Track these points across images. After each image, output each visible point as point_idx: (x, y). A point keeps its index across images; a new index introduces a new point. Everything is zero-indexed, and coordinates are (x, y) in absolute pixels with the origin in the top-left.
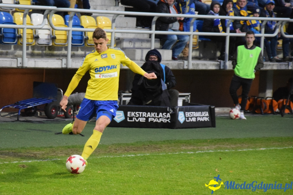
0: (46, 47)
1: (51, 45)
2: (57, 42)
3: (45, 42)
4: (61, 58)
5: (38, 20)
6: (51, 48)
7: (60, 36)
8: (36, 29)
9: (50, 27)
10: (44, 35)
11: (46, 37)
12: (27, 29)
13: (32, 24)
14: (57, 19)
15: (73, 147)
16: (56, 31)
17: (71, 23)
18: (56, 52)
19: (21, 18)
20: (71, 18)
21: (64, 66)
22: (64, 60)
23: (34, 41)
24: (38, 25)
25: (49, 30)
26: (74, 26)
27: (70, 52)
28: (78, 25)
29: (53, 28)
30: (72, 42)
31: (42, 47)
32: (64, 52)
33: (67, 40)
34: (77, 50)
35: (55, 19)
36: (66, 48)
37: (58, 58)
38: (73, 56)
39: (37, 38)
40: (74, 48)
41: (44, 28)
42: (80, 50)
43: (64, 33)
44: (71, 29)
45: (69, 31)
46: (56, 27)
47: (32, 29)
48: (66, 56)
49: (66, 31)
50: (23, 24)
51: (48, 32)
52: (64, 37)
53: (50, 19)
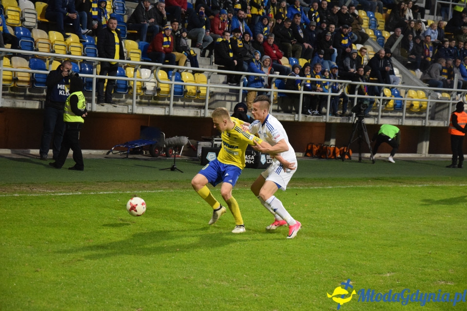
0: (152, 97)
1: (156, 95)
2: (161, 94)
3: (151, 93)
4: (165, 107)
5: (146, 74)
6: (156, 98)
7: (164, 88)
8: (144, 81)
9: (156, 81)
10: (150, 86)
11: (152, 88)
12: (137, 81)
13: (141, 78)
14: (162, 74)
15: (175, 181)
16: (161, 84)
17: (174, 77)
18: (160, 102)
19: (132, 72)
20: (173, 74)
21: (167, 114)
22: (167, 109)
23: (142, 91)
24: (145, 79)
25: (155, 83)
26: (176, 80)
27: (172, 102)
28: (179, 79)
29: (158, 82)
30: (174, 94)
31: (148, 97)
32: (167, 102)
33: (169, 92)
34: (178, 101)
35: (160, 74)
36: (169, 99)
37: (162, 107)
38: (175, 105)
39: (144, 89)
40: (176, 99)
41: (151, 81)
42: (180, 100)
43: (167, 85)
44: (173, 82)
45: (171, 84)
46: (161, 81)
47: (141, 82)
48: (168, 105)
49: (169, 84)
50: (134, 77)
51: (154, 85)
52: (167, 90)
53: (157, 74)
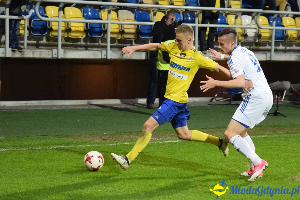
0: (253, 43)
1: (257, 41)
2: (262, 40)
3: (252, 40)
4: (266, 52)
5: (247, 20)
6: (257, 44)
7: (265, 34)
8: (245, 28)
9: (257, 27)
10: (251, 33)
11: (253, 35)
12: (238, 28)
13: (241, 25)
14: (262, 20)
15: (279, 126)
16: (261, 30)
17: (274, 23)
18: (261, 48)
19: (233, 20)
20: (274, 20)
21: (268, 59)
22: (269, 54)
23: (243, 38)
24: (246, 25)
25: (256, 29)
26: (277, 25)
27: (273, 47)
28: (280, 24)
29: (259, 28)
30: (275, 39)
31: (250, 43)
32: (268, 47)
33: (270, 38)
34: (279, 46)
35: (261, 20)
36: (270, 44)
37: (263, 52)
38: (276, 50)
39: (245, 36)
40: (277, 44)
41: (252, 27)
42: (281, 45)
43: (268, 31)
44: (274, 28)
45: (272, 30)
46: (261, 27)
47: (242, 28)
48: (269, 51)
49: (270, 29)
50: (235, 24)
51: (255, 31)
52: (268, 35)
53: (257, 20)
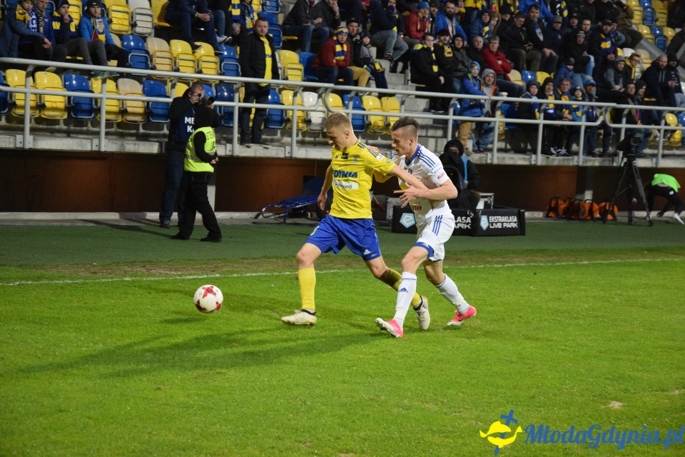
0: (319, 133)
3: (318, 128)
5: (311, 99)
8: (307, 111)
9: (325, 109)
10: (316, 118)
11: (319, 121)
12: (298, 110)
13: (303, 105)
14: (334, 100)
17: (351, 104)
19: (291, 98)
20: (351, 99)
23: (305, 125)
24: (310, 106)
25: (324, 112)
26: (355, 107)
28: (359, 106)
29: (329, 110)
31: (314, 133)
35: (331, 100)
39: (308, 122)
41: (318, 109)
44: (351, 111)
46: (332, 109)
47: (303, 111)
50: (293, 104)
51: (322, 115)
53: (326, 99)
